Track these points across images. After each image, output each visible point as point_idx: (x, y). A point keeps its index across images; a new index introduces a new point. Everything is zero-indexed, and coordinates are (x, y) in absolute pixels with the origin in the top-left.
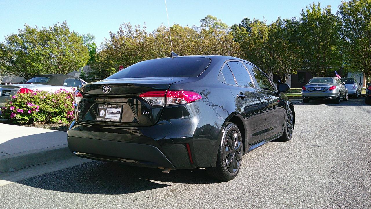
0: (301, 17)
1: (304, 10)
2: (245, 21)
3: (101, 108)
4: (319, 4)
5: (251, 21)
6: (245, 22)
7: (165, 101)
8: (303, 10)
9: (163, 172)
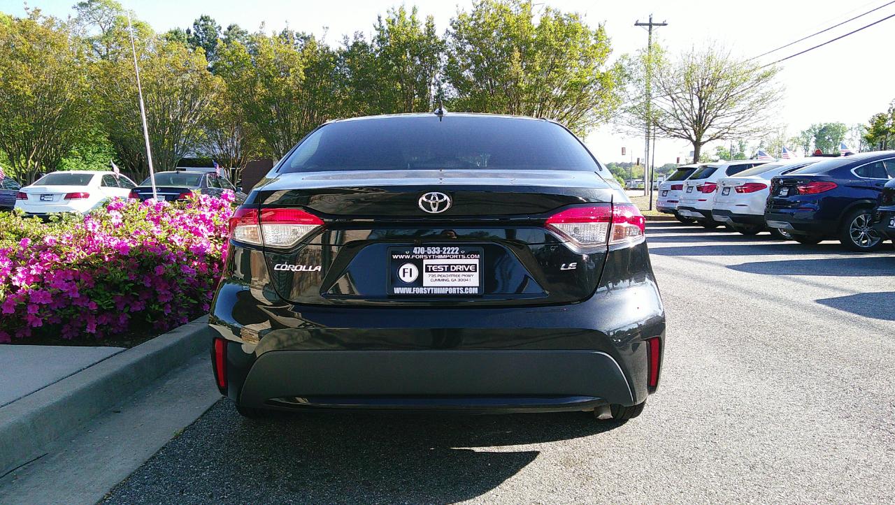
0: (377, 33)
1: (381, 19)
2: (202, 22)
3: (401, 257)
4: (414, 11)
5: (217, 25)
6: (203, 25)
8: (379, 17)
9: (600, 416)
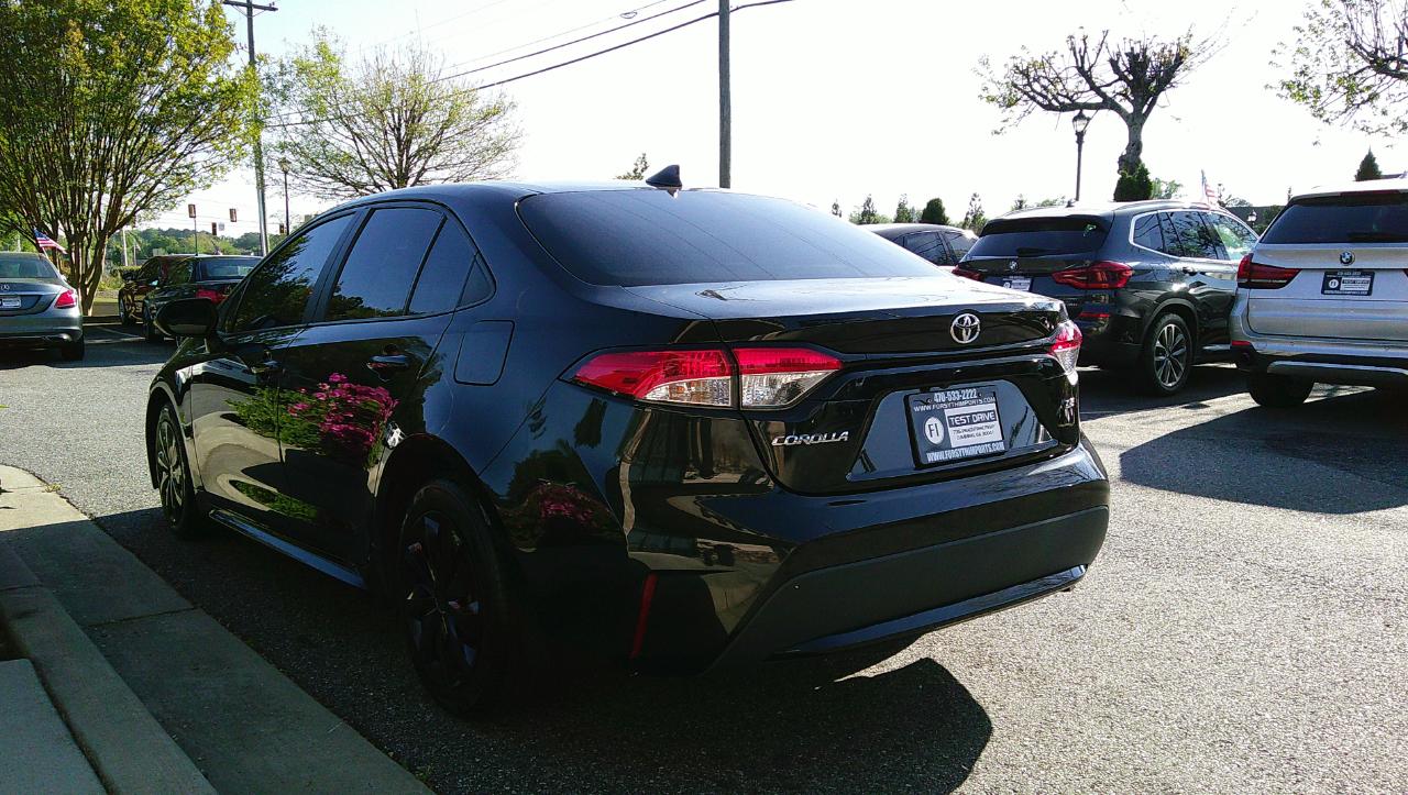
3: (923, 408)
7: (1066, 343)
